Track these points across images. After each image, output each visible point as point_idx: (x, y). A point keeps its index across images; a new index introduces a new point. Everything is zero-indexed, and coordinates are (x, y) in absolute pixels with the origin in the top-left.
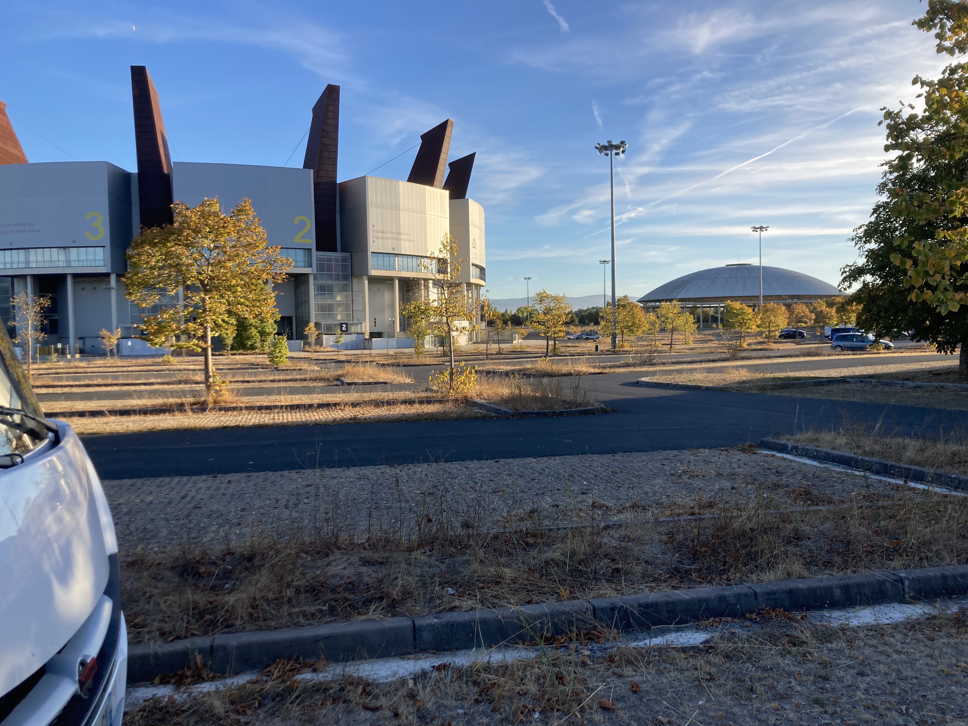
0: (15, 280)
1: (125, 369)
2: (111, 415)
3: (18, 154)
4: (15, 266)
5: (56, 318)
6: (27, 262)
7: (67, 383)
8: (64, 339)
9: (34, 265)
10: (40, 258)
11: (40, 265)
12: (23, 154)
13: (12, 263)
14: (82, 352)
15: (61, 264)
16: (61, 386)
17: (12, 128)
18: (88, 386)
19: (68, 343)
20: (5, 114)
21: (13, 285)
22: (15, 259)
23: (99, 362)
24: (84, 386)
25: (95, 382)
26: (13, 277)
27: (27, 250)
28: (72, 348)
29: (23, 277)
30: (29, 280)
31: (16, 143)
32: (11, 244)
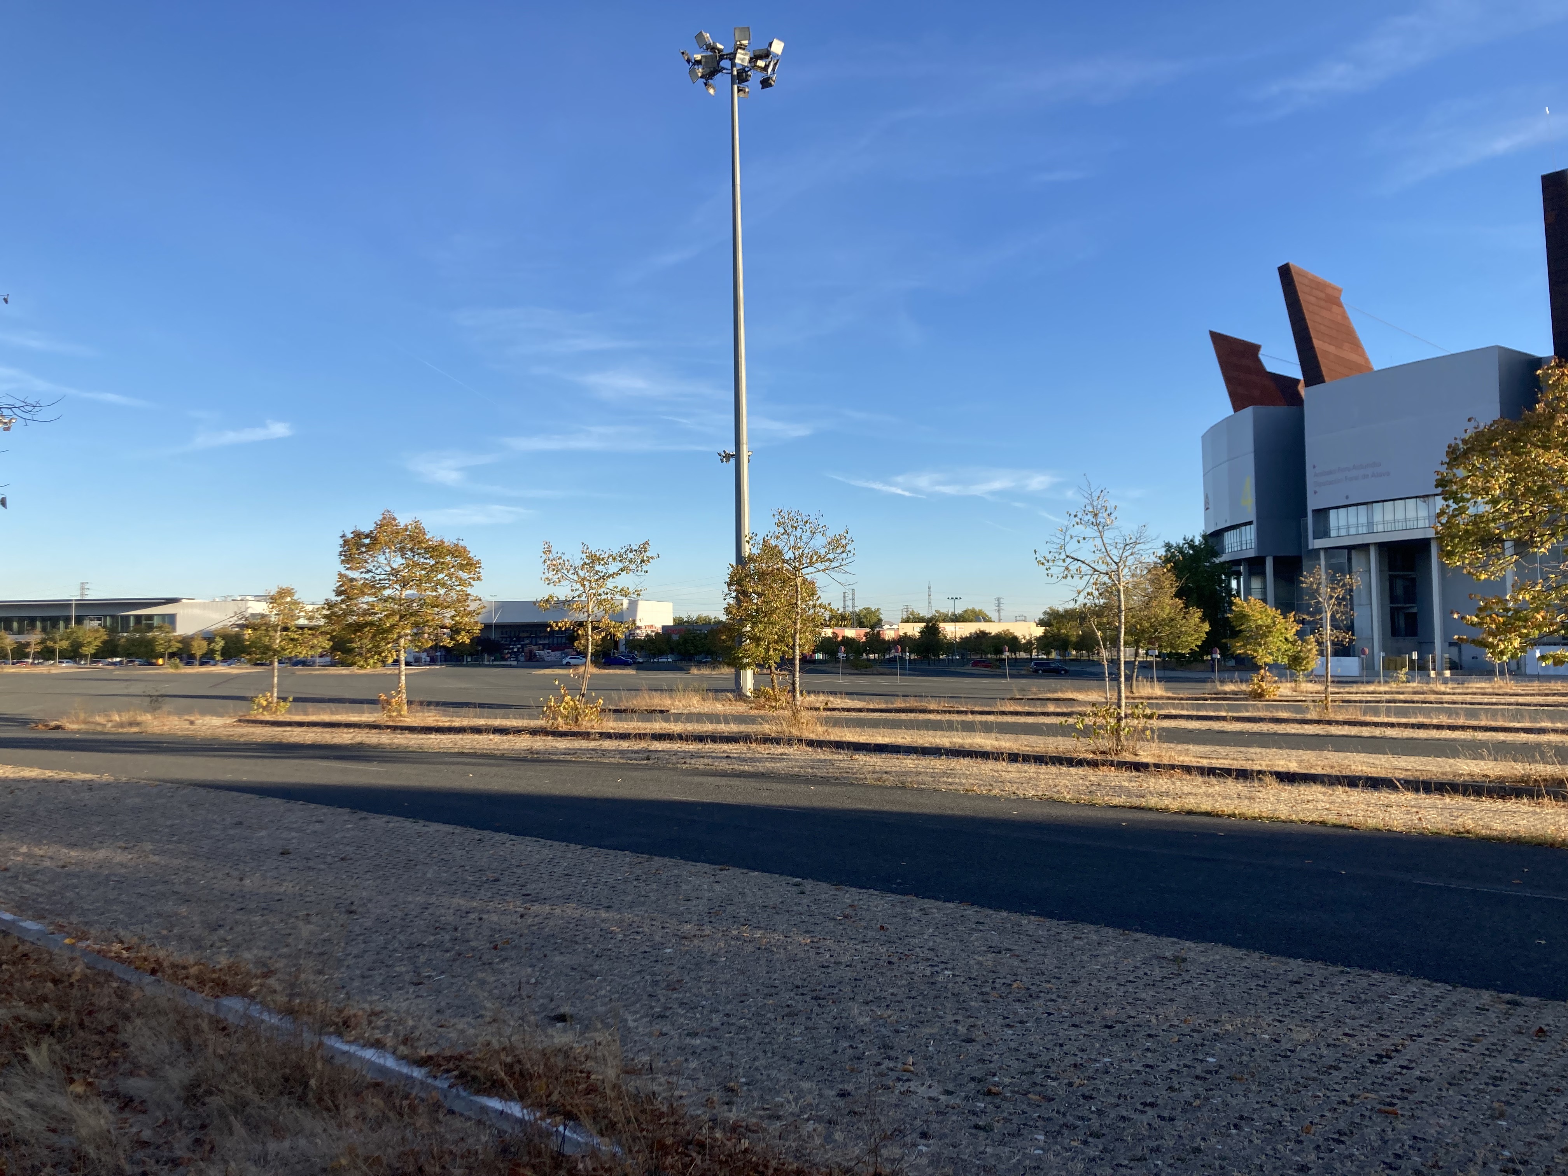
0: (1353, 553)
1: (1513, 699)
2: (1408, 789)
3: (1359, 360)
4: (1353, 531)
5: (1415, 610)
6: (1370, 524)
7: (1386, 720)
8: (1425, 645)
9: (1380, 528)
10: (1389, 517)
11: (1389, 527)
12: (1367, 360)
13: (1348, 527)
14: (1454, 666)
15: (1421, 524)
16: (1376, 724)
17: (1350, 323)
18: (1421, 726)
19: (1432, 652)
20: (1340, 305)
21: (1350, 560)
22: (1352, 520)
23: (1477, 685)
24: (1413, 726)
25: (1435, 721)
26: (1350, 548)
27: (1370, 506)
28: (1437, 658)
29: (1364, 547)
30: (1373, 552)
31: (1356, 345)
32: (1347, 497)
